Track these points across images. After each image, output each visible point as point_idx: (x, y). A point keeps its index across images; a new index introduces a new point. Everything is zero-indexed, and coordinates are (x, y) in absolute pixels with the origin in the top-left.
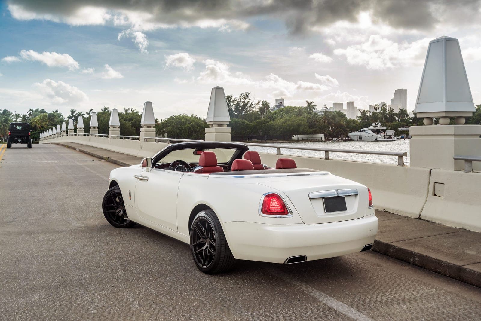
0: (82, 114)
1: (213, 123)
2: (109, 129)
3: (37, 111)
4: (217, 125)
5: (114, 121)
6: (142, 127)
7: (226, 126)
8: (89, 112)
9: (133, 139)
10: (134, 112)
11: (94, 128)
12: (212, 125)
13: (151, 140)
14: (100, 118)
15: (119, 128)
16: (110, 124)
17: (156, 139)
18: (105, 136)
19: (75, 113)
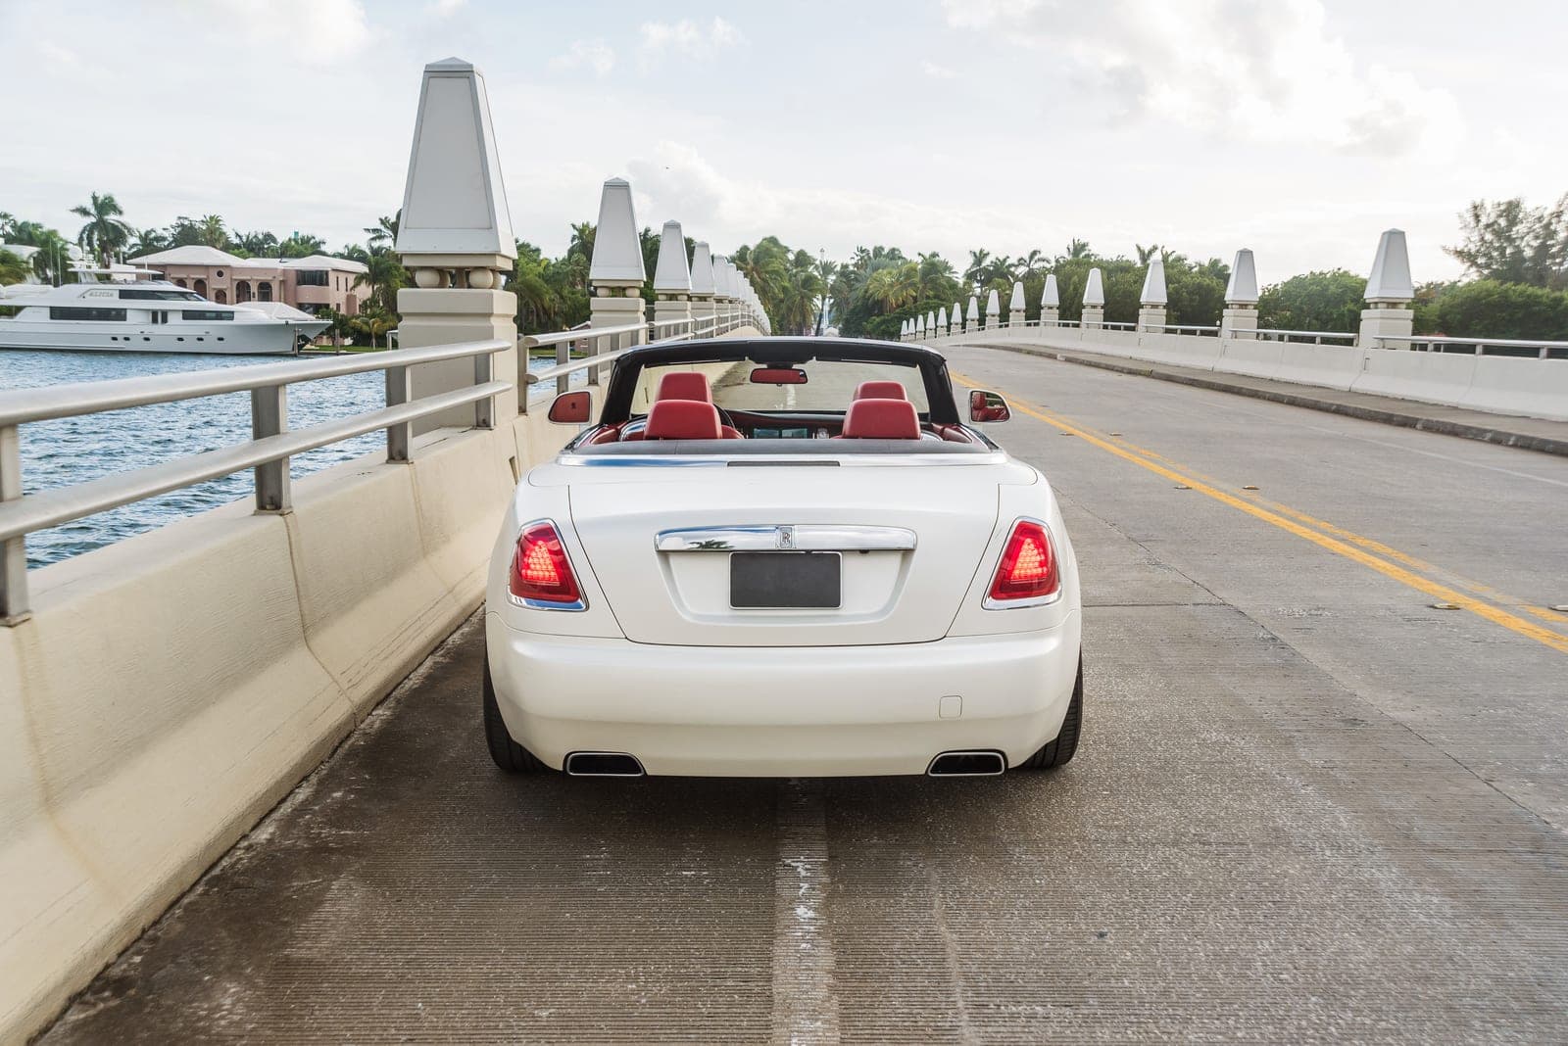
0: (1007, 264)
1: (1376, 300)
2: (1141, 310)
3: (878, 251)
4: (1385, 305)
5: (1154, 290)
6: (1227, 306)
7: (1404, 306)
8: (1027, 258)
9: (1203, 333)
10: (1170, 259)
11: (1094, 307)
12: (1376, 303)
13: (1246, 335)
14: (1070, 279)
15: (1164, 307)
16: (1143, 299)
17: (1258, 334)
18: (1127, 328)
19: (986, 262)
